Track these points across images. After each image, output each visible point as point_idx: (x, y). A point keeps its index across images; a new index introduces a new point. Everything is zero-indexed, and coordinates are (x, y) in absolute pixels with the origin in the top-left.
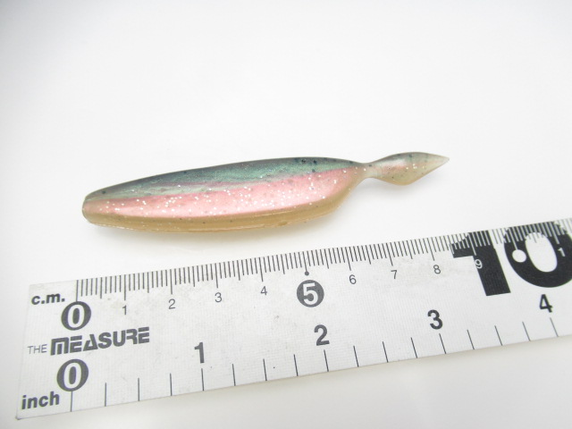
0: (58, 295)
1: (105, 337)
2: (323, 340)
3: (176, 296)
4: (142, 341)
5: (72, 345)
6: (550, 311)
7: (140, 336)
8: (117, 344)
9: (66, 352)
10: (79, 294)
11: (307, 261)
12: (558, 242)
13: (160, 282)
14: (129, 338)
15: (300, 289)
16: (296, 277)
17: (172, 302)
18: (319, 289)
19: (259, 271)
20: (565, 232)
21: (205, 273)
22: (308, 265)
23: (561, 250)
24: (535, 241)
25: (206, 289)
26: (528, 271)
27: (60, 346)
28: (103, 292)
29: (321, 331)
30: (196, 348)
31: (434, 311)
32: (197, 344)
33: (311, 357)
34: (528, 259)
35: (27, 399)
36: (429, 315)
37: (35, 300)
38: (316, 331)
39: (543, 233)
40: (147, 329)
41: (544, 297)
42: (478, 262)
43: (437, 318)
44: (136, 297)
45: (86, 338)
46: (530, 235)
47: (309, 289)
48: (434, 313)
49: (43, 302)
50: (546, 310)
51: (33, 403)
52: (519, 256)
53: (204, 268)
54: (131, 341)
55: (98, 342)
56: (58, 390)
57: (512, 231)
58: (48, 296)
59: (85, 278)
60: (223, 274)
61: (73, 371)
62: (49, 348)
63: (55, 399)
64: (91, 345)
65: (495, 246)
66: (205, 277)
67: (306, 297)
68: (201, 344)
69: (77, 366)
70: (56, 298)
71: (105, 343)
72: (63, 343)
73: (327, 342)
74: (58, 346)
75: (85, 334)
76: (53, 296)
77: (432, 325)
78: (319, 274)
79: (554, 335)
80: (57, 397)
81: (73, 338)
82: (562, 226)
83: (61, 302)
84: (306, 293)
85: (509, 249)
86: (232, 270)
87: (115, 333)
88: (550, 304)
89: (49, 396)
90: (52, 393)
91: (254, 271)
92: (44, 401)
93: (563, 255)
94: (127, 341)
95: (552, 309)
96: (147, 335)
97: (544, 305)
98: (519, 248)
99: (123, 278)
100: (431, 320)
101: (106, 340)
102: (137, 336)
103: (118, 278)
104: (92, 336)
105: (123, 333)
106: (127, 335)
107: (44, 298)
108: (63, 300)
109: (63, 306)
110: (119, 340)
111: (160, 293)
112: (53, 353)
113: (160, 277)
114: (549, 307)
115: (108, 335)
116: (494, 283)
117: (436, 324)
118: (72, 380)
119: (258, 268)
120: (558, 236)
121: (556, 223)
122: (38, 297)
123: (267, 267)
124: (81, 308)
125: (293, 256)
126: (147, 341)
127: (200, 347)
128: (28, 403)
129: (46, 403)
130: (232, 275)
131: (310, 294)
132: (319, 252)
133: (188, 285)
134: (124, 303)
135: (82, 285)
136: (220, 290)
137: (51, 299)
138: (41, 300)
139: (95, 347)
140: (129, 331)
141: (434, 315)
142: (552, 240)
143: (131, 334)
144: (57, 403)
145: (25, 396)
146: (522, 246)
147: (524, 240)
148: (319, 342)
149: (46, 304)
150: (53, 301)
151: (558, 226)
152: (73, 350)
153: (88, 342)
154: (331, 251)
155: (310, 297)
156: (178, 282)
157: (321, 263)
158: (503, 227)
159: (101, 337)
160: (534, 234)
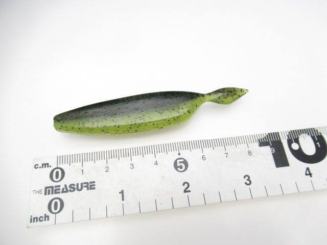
0: (48, 164)
1: (72, 186)
2: (187, 190)
3: (109, 165)
4: (91, 189)
5: (55, 190)
6: (311, 176)
7: (91, 186)
8: (78, 190)
9: (52, 193)
10: (59, 163)
11: (179, 147)
12: (317, 139)
13: (101, 157)
14: (85, 187)
15: (176, 163)
16: (173, 156)
17: (107, 168)
18: (185, 163)
19: (154, 152)
20: (321, 134)
21: (125, 153)
22: (180, 150)
23: (318, 143)
24: (304, 139)
25: (125, 161)
26: (300, 155)
27: (49, 190)
28: (71, 162)
29: (186, 185)
30: (120, 193)
31: (247, 176)
32: (121, 191)
33: (181, 199)
34: (300, 148)
35: (33, 217)
36: (244, 177)
37: (36, 167)
38: (184, 185)
39: (308, 134)
40: (94, 182)
41: (308, 169)
42: (272, 149)
43: (248, 180)
44: (88, 165)
45: (62, 187)
46: (302, 135)
47: (180, 162)
48: (247, 177)
49: (40, 167)
50: (309, 176)
51: (35, 219)
52: (295, 146)
53: (124, 150)
54: (86, 188)
55: (69, 189)
56: (48, 213)
57: (292, 133)
58: (43, 165)
59: (61, 155)
60: (134, 154)
61: (56, 203)
62: (43, 192)
63: (47, 218)
64: (65, 190)
65: (282, 141)
66: (125, 155)
67: (178, 167)
68: (123, 191)
69: (58, 201)
70: (47, 165)
71: (72, 190)
72: (51, 189)
73: (189, 191)
74: (48, 190)
75: (62, 184)
76: (45, 164)
77: (246, 183)
78: (185, 154)
79: (312, 189)
81: (56, 187)
82: (319, 131)
83: (49, 168)
84: (179, 165)
85: (290, 142)
86: (139, 152)
87: (78, 184)
88: (311, 173)
89: (44, 216)
90: (45, 215)
91: (151, 152)
92: (41, 219)
93: (319, 146)
94: (84, 188)
95: (312, 176)
96: (94, 185)
97: (308, 173)
98: (295, 142)
99: (81, 155)
100: (245, 180)
101: (73, 188)
102: (89, 186)
103: (79, 155)
104: (66, 186)
105: (82, 184)
106: (84, 185)
107: (40, 165)
109: (51, 169)
110: (80, 188)
111: (101, 163)
112: (45, 194)
113: (101, 155)
114: (310, 174)
115: (74, 185)
116: (281, 161)
117: (248, 182)
118: (56, 208)
119: (153, 151)
120: (317, 136)
121: (316, 129)
122: (38, 165)
123: (158, 150)
124: (60, 171)
125: (172, 144)
126: (94, 188)
127: (122, 192)
128: (33, 220)
129: (42, 220)
130: (139, 154)
131: (181, 165)
132: (186, 142)
133: (116, 160)
134: (82, 168)
135: (60, 159)
136: (132, 162)
137: (44, 166)
138: (39, 166)
139: (67, 191)
140: (85, 183)
141: (247, 178)
142: (313, 138)
143: (86, 185)
144: (48, 220)
145: (31, 216)
146: (297, 141)
147: (298, 137)
148: (185, 191)
149: (41, 169)
150: (45, 167)
151: (317, 131)
152: (56, 193)
153: (63, 189)
154: (193, 142)
155: (181, 167)
156: (110, 158)
157: (187, 149)
158: (287, 130)
159: (70, 186)
160: (304, 134)
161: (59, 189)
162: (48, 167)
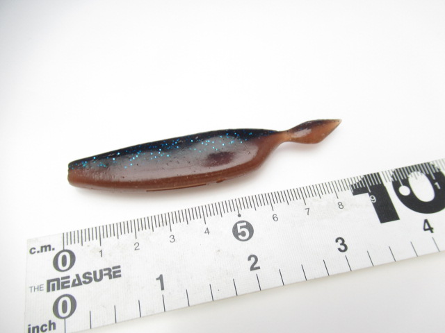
0: (49, 246)
1: (87, 275)
2: (255, 266)
3: (140, 240)
4: (115, 277)
5: (62, 283)
6: (432, 232)
7: (114, 273)
8: (96, 280)
9: (58, 289)
10: (65, 243)
11: (239, 206)
12: (434, 178)
13: (126, 230)
14: (105, 275)
15: (235, 228)
16: (231, 219)
17: (137, 245)
18: (249, 227)
19: (202, 216)
20: (439, 170)
21: (161, 220)
22: (240, 209)
23: (437, 184)
24: (416, 179)
25: (162, 232)
26: (412, 202)
27: (54, 285)
28: (84, 240)
29: (253, 259)
30: (157, 279)
31: (341, 238)
32: (158, 276)
33: (247, 280)
34: (412, 193)
35: (31, 327)
36: (337, 241)
37: (32, 251)
38: (249, 259)
39: (422, 172)
40: (119, 267)
41: (426, 221)
42: (372, 198)
43: (343, 244)
44: (109, 242)
45: (73, 277)
46: (412, 174)
47: (241, 227)
49: (38, 252)
50: (429, 231)
51: (36, 330)
52: (404, 191)
53: (160, 217)
54: (107, 277)
55: (82, 280)
56: (54, 319)
57: (398, 172)
58: (42, 247)
59: (69, 231)
60: (175, 220)
61: (65, 304)
62: (45, 287)
63: (52, 326)
64: (77, 282)
65: (385, 184)
66: (161, 224)
67: (240, 234)
68: (161, 276)
69: (68, 300)
70: (48, 248)
71: (87, 280)
72: (56, 282)
73: (259, 268)
74: (52, 285)
75: (72, 274)
76: (46, 247)
77: (340, 249)
78: (249, 215)
79: (436, 250)
80: (54, 324)
81: (63, 278)
82: (436, 166)
83: (52, 251)
84: (240, 231)
85: (396, 186)
86: (181, 217)
87: (95, 272)
88: (432, 226)
89: (48, 324)
90: (50, 322)
91: (199, 216)
92: (44, 328)
93: (439, 188)
94: (104, 277)
95: (434, 230)
96: (119, 271)
97: (427, 227)
98: (404, 184)
99: (98, 228)
100: (338, 245)
101: (88, 278)
102: (112, 273)
103: (94, 229)
104: (77, 276)
105: (101, 271)
106: (104, 272)
107: (38, 249)
108: (53, 249)
109: (53, 254)
110: (98, 277)
111: (127, 238)
112: (48, 290)
113: (126, 226)
114: (431, 229)
115: (90, 273)
116: (386, 213)
117: (343, 248)
118: (64, 310)
119: (202, 213)
120: (434, 174)
121: (431, 163)
122: (34, 249)
123: (209, 213)
124: (67, 255)
125: (228, 203)
126: (120, 276)
127: (161, 278)
128: (32, 330)
129: (46, 330)
130: (182, 220)
132: (247, 198)
133: (148, 231)
134: (100, 248)
135: (68, 237)
136: (173, 233)
137: (44, 249)
138: (36, 250)
139: (80, 284)
140: (105, 270)
141: (340, 241)
142: (429, 176)
143: (107, 272)
144: (54, 328)
145: (29, 325)
146: (406, 183)
147: (408, 178)
148: (252, 268)
149: (40, 253)
150: (46, 250)
151: (433, 166)
152: (64, 287)
153: (74, 281)
154: (257, 197)
155: (243, 234)
156: (141, 229)
157: (249, 206)
158: (390, 169)
159: (84, 276)
160: (415, 173)
161: (69, 282)
162: (50, 250)
